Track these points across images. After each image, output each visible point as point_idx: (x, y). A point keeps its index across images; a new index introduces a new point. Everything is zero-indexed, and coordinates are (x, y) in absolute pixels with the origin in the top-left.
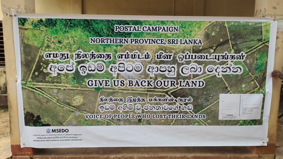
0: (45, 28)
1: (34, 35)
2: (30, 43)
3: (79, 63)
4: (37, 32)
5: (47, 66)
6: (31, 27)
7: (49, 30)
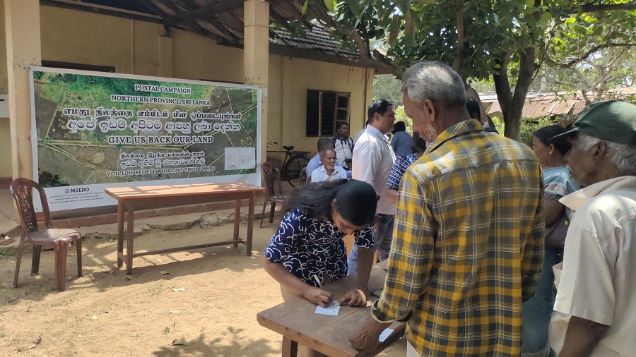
0: (63, 84)
1: (52, 90)
2: (47, 98)
3: (100, 119)
4: (55, 87)
5: (66, 122)
6: (49, 81)
7: (69, 85)
